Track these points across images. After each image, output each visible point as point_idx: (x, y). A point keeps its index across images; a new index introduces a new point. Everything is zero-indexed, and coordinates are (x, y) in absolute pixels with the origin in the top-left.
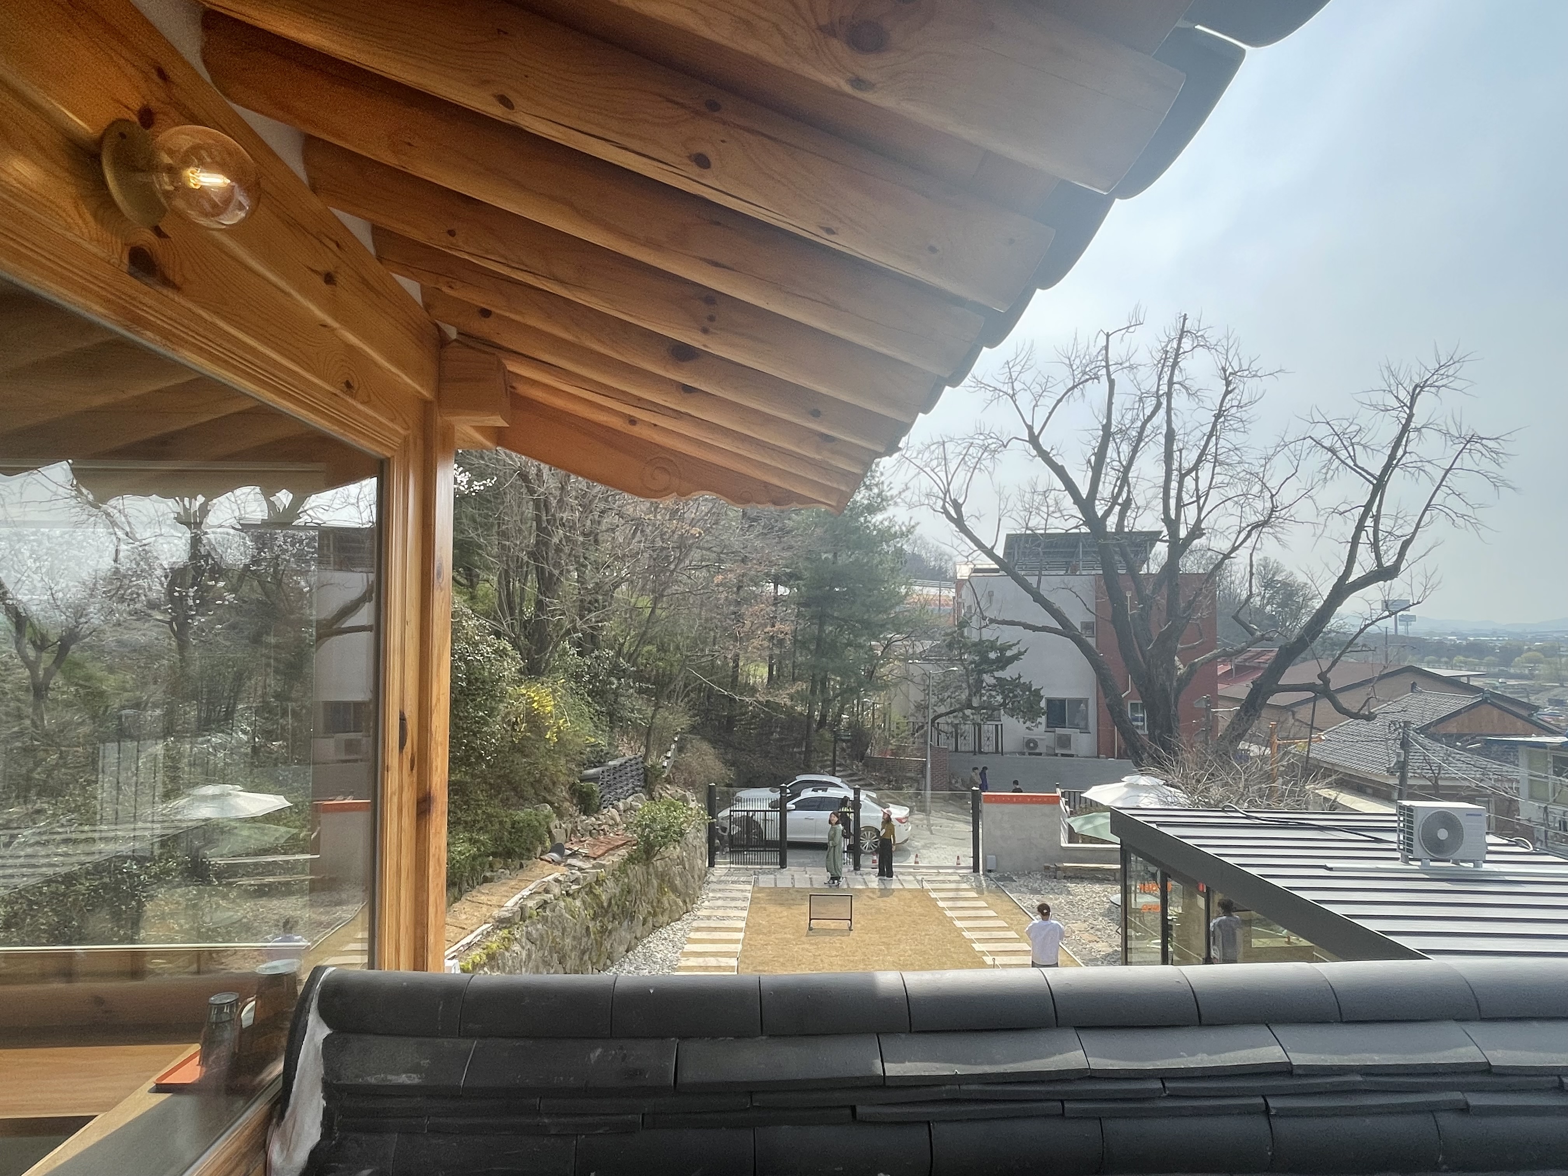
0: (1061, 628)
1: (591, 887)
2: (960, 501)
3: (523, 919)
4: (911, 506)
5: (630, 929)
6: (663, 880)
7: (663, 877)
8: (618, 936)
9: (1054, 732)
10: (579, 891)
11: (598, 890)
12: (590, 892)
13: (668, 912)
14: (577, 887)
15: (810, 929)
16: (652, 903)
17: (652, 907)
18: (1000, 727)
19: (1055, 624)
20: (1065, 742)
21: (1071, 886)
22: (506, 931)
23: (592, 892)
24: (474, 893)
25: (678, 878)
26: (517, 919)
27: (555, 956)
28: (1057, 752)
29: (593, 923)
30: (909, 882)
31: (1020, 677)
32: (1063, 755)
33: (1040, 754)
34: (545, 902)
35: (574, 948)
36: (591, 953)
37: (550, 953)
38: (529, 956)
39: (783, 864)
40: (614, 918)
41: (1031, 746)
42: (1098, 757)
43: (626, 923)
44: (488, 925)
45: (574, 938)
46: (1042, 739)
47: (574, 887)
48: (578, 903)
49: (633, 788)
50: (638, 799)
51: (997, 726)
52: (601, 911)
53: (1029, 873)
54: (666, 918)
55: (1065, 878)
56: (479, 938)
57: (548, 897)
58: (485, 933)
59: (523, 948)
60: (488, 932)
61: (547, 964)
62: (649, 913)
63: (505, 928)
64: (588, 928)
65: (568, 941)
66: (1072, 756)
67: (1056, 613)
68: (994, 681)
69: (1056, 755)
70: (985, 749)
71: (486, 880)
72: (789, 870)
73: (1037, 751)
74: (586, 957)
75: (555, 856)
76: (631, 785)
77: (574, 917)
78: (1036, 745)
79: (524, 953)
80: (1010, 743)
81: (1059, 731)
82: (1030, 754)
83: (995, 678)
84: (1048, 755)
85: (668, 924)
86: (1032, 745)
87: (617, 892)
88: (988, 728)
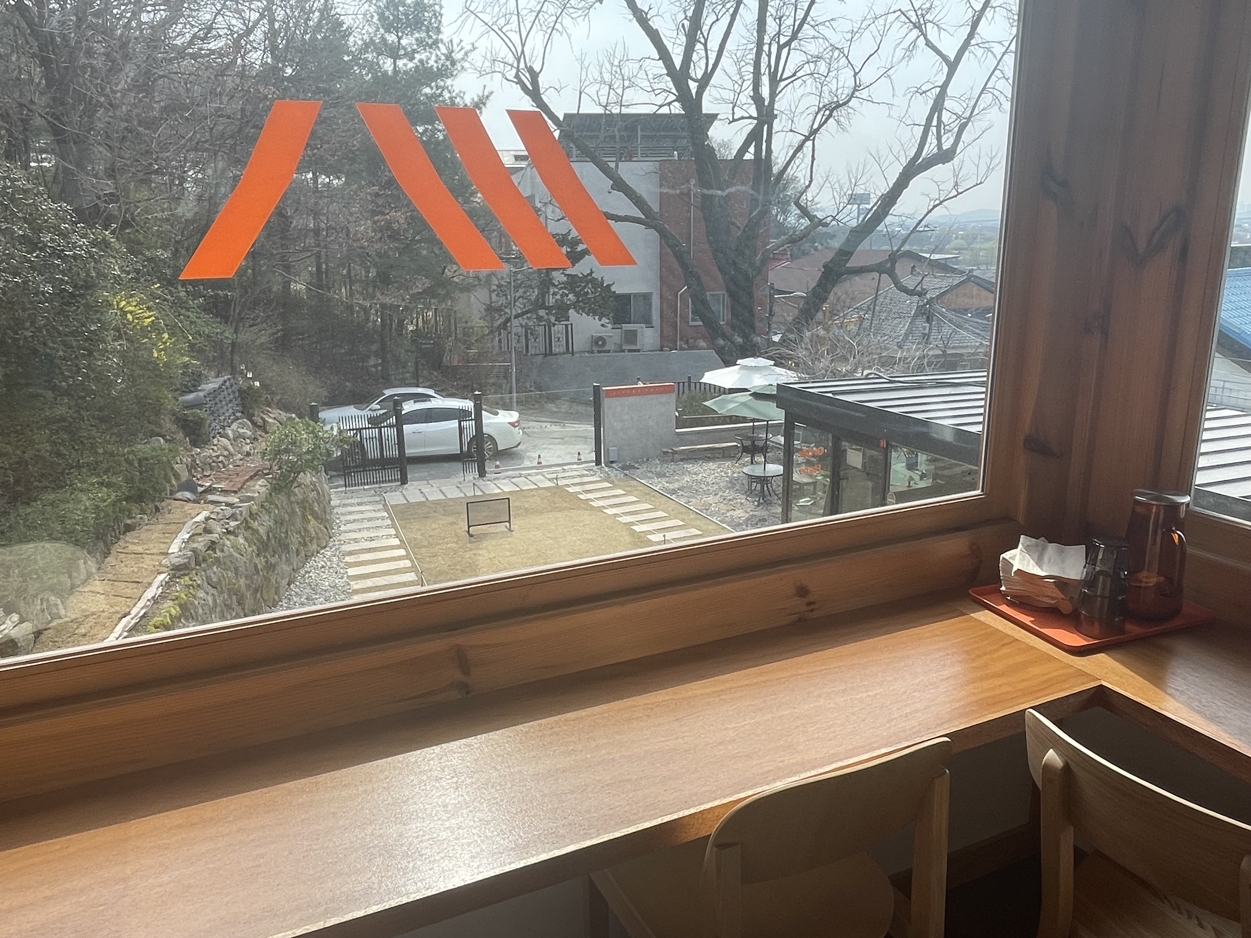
0: (643, 217)
1: (247, 522)
2: (537, 68)
3: (198, 563)
4: (482, 73)
5: (288, 561)
6: (305, 508)
7: (304, 504)
8: (280, 571)
9: (621, 328)
10: (238, 527)
11: (255, 525)
12: (248, 528)
13: (315, 541)
14: (237, 523)
15: (471, 536)
16: (300, 533)
17: (301, 536)
18: (570, 326)
19: (637, 213)
20: (631, 337)
21: (689, 467)
22: (187, 578)
23: (249, 528)
24: (121, 543)
25: (316, 504)
26: (193, 565)
27: (234, 597)
28: (624, 348)
29: (259, 559)
30: (541, 481)
31: (592, 272)
32: (630, 351)
33: (609, 351)
34: (213, 542)
35: (248, 587)
36: (262, 591)
37: (230, 597)
38: (215, 601)
39: (404, 481)
40: (274, 551)
41: (598, 343)
42: (661, 350)
43: (284, 556)
44: (163, 576)
45: (246, 577)
46: (611, 337)
47: (233, 524)
48: (241, 540)
49: (234, 414)
50: (243, 426)
51: (566, 326)
52: (263, 547)
53: (648, 460)
54: (315, 547)
55: (682, 460)
56: (160, 590)
57: (214, 536)
58: (164, 583)
59: (207, 593)
60: (166, 583)
61: (229, 607)
62: (300, 543)
63: (185, 575)
64: (256, 566)
65: (242, 581)
66: (638, 351)
67: (638, 201)
68: (565, 279)
69: (623, 351)
70: (555, 350)
71: (129, 528)
72: (412, 485)
73: (606, 348)
74: (259, 596)
75: (188, 495)
76: (231, 411)
77: (242, 555)
78: (604, 343)
79: (210, 599)
80: (580, 341)
81: (626, 326)
82: (599, 352)
83: (566, 275)
84: (615, 351)
85: (318, 552)
86: (600, 343)
87: (272, 524)
88: (559, 329)
